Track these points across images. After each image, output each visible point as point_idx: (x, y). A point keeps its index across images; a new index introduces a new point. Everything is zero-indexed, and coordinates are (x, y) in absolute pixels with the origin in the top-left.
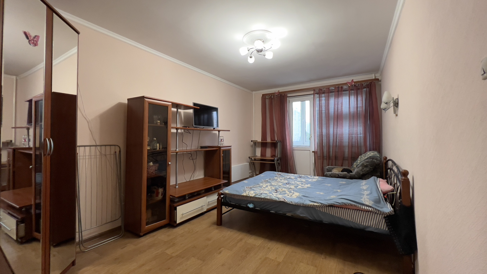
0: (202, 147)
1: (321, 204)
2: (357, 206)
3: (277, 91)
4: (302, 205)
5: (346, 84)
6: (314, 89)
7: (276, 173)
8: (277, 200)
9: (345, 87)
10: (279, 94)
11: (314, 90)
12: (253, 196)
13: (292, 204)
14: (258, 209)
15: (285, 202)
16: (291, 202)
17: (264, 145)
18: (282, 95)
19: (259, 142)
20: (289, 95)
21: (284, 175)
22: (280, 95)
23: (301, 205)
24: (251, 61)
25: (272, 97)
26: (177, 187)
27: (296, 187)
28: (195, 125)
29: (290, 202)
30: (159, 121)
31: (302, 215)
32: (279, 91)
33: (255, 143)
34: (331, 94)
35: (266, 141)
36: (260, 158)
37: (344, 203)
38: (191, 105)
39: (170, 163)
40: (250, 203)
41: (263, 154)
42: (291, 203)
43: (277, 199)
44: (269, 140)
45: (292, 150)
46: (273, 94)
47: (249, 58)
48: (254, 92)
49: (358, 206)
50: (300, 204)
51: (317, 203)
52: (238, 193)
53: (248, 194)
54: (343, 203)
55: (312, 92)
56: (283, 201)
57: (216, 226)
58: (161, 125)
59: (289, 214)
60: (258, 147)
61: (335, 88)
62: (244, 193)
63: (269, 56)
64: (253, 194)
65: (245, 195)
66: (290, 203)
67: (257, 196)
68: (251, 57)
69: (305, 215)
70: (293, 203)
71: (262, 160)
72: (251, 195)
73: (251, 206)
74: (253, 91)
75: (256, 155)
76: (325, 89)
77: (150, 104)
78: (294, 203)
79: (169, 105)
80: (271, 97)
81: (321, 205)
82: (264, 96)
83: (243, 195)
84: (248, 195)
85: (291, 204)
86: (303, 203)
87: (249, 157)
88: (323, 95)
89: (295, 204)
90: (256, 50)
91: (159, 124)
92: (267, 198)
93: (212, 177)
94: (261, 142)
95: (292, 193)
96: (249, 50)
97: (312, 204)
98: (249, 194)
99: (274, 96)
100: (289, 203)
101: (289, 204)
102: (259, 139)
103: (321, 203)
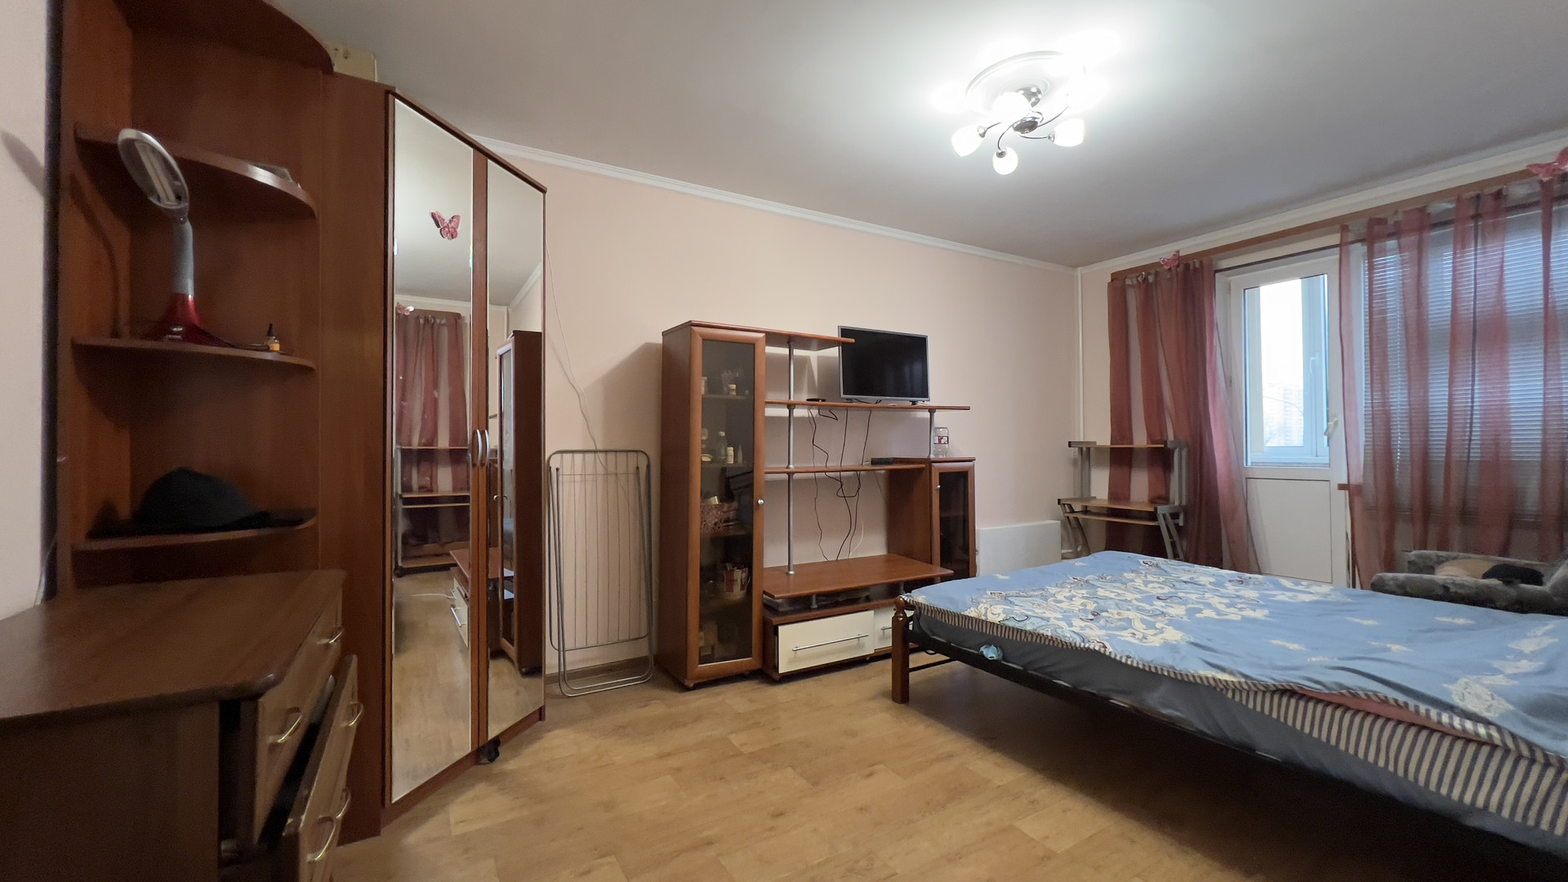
0: (875, 462)
1: (1243, 680)
2: (1412, 708)
3: (1170, 256)
4: (1168, 671)
5: (1524, 175)
6: (1341, 224)
7: (1141, 561)
8: (1078, 645)
9: (1518, 191)
10: (1178, 266)
11: (1344, 229)
12: (997, 620)
13: (1129, 663)
14: (1016, 666)
15: (1104, 655)
16: (1128, 657)
17: (1121, 457)
18: (1191, 268)
19: (1100, 449)
20: (1225, 264)
21: (1174, 569)
22: (1181, 269)
23: (1166, 673)
24: (1006, 166)
25: (1151, 279)
26: (791, 572)
27: (1191, 612)
28: (844, 394)
29: (1121, 657)
30: (734, 386)
31: (1165, 711)
32: (1178, 252)
33: (1086, 453)
34: (1435, 233)
35: (1132, 443)
36: (1106, 504)
37: (1347, 688)
38: (835, 334)
39: (762, 501)
40: (988, 644)
41: (1119, 490)
42: (1127, 660)
43: (1078, 641)
44: (1140, 440)
45: (1242, 479)
46: (1153, 268)
47: (995, 158)
48: (1079, 268)
49: (1417, 707)
50: (1159, 668)
51: (1231, 673)
52: (951, 608)
53: (983, 611)
54: (1341, 686)
55: (1335, 239)
56: (1097, 648)
57: (890, 702)
58: (739, 397)
59: (1120, 701)
60: (1099, 465)
61: (1459, 201)
62: (972, 609)
63: (1070, 135)
64: (999, 614)
65: (973, 614)
66: (1124, 661)
67: (1011, 624)
68: (1001, 155)
69: (1179, 711)
70: (1132, 661)
71: (1113, 512)
72: (991, 618)
73: (990, 653)
74: (1075, 266)
75: (1092, 495)
76: (1400, 217)
77: (707, 340)
78: (1138, 663)
79: (757, 339)
80: (1145, 280)
81: (1248, 684)
82: (1118, 279)
83: (966, 613)
84: (983, 618)
85: (1126, 664)
86: (1173, 668)
87: (1059, 500)
88: (1392, 243)
89: (1141, 666)
90: (1012, 125)
91: (734, 393)
92: (1041, 632)
93: (910, 554)
94: (1111, 448)
95: (1156, 628)
96: (983, 135)
97: (1210, 673)
98: (985, 615)
99: (1157, 274)
100: (1118, 658)
101: (1120, 662)
102: (1101, 435)
103: (1246, 676)
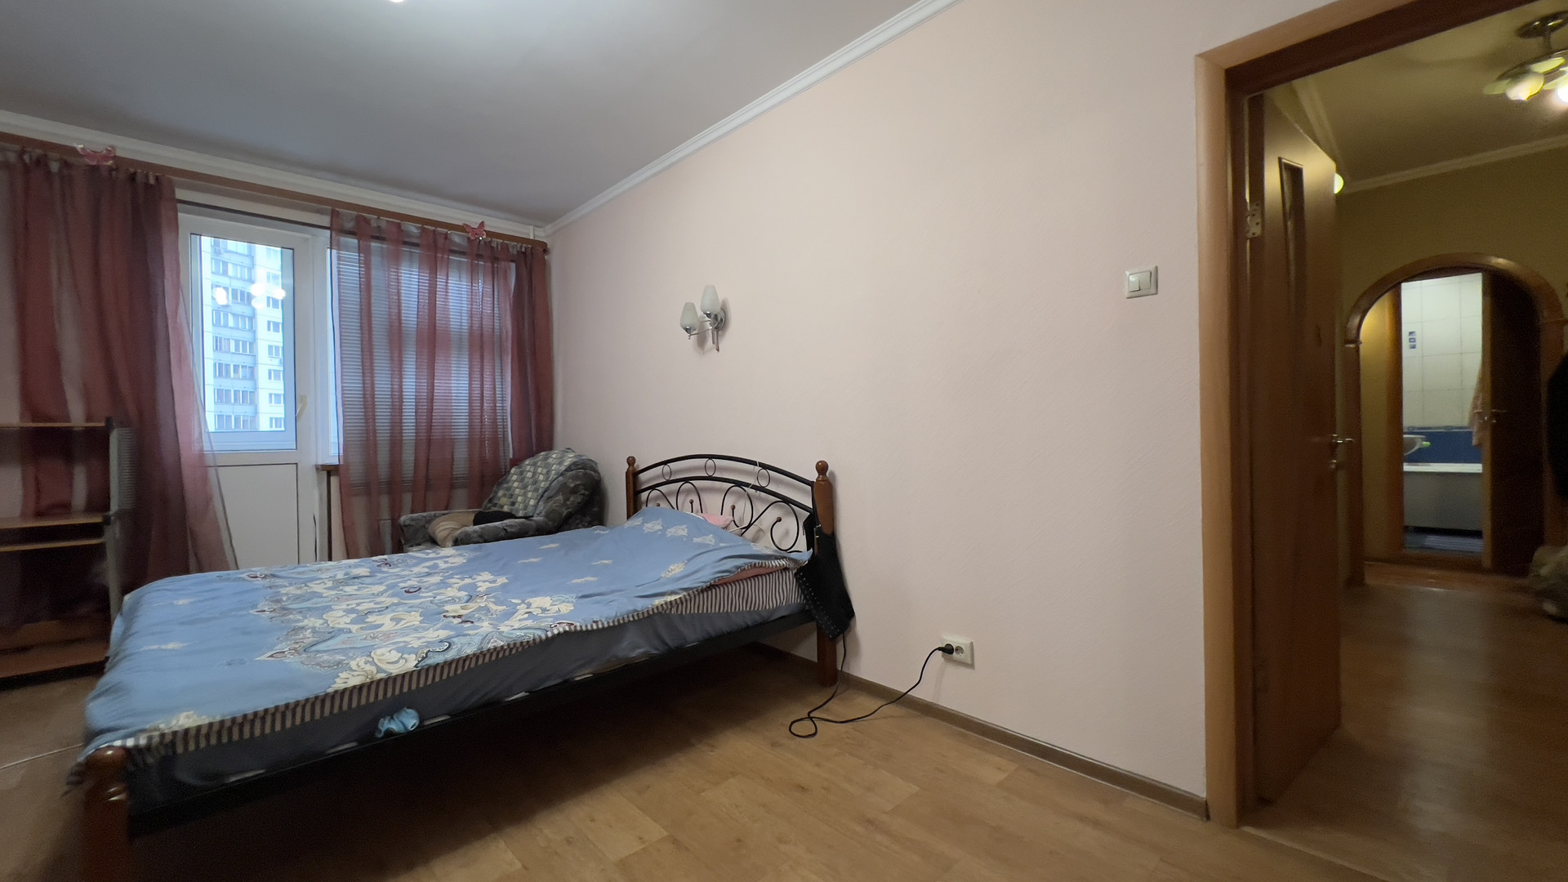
1: (685, 593)
3: (96, 148)
4: (633, 616)
6: (334, 208)
8: (544, 637)
9: (456, 239)
10: (113, 168)
11: (334, 214)
13: (600, 627)
14: (443, 719)
15: (576, 631)
16: (596, 622)
20: (185, 194)
22: (120, 175)
23: (631, 619)
25: (51, 166)
29: (592, 626)
31: (634, 655)
32: (113, 148)
34: (408, 249)
37: (740, 567)
40: (394, 711)
42: (597, 626)
43: (539, 633)
46: (58, 152)
50: (626, 616)
51: (673, 593)
52: (294, 697)
53: (373, 668)
55: (325, 220)
56: (567, 629)
59: (583, 674)
61: (423, 230)
64: (403, 659)
65: (354, 681)
66: (595, 627)
67: (438, 660)
69: (639, 648)
70: (603, 624)
72: (395, 670)
73: (403, 722)
76: (382, 224)
78: (608, 623)
80: (38, 162)
81: (689, 595)
83: (339, 685)
84: (382, 675)
85: (598, 629)
86: (635, 611)
88: (375, 246)
89: (611, 624)
92: (491, 646)
97: (658, 601)
100: (589, 628)
101: (593, 631)
103: (686, 589)
